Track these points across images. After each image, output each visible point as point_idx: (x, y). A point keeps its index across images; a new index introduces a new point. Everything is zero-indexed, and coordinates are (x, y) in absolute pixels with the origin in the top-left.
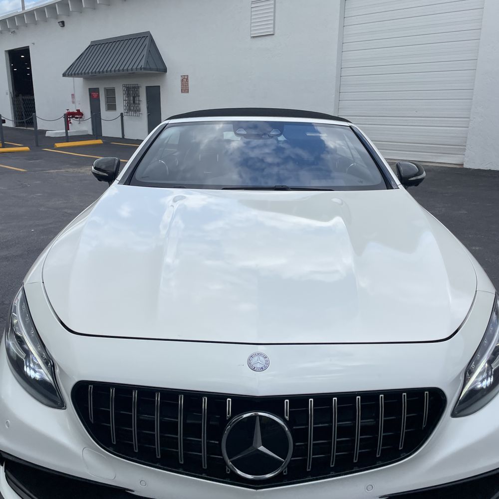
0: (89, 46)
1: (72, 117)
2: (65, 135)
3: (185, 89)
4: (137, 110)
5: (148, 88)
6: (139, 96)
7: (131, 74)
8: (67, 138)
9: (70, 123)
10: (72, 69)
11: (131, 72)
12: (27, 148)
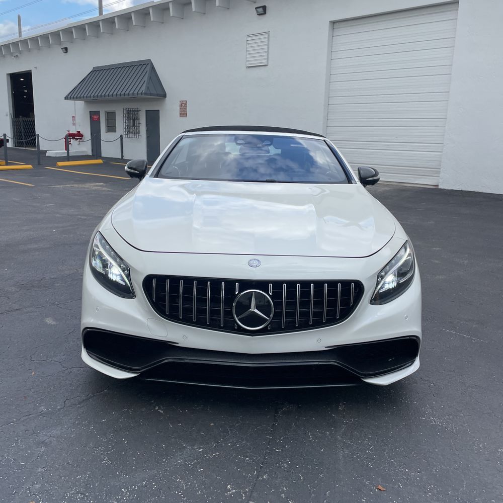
0: (92, 71)
1: (73, 138)
2: (66, 155)
3: (183, 114)
4: (137, 133)
5: (147, 111)
6: (139, 119)
7: (133, 99)
8: (68, 158)
9: (70, 144)
10: (75, 93)
11: (132, 96)
12: (30, 166)
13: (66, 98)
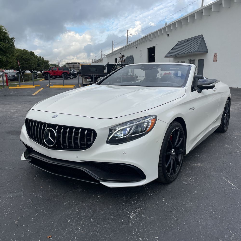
0: (177, 44)
3: (215, 60)
5: (199, 60)
13: (165, 57)
